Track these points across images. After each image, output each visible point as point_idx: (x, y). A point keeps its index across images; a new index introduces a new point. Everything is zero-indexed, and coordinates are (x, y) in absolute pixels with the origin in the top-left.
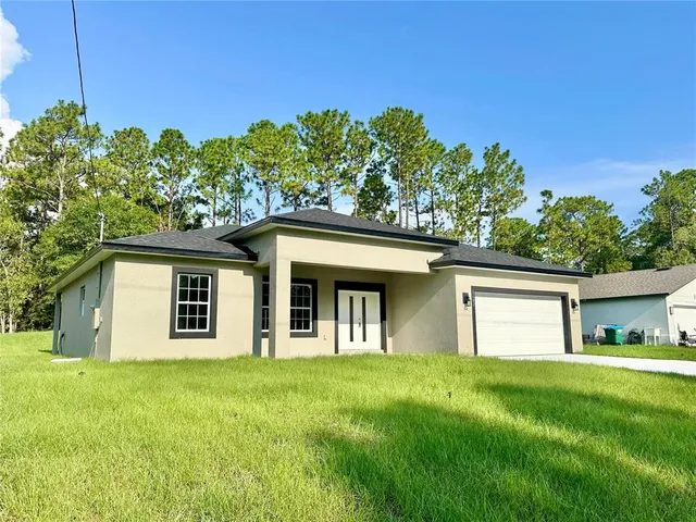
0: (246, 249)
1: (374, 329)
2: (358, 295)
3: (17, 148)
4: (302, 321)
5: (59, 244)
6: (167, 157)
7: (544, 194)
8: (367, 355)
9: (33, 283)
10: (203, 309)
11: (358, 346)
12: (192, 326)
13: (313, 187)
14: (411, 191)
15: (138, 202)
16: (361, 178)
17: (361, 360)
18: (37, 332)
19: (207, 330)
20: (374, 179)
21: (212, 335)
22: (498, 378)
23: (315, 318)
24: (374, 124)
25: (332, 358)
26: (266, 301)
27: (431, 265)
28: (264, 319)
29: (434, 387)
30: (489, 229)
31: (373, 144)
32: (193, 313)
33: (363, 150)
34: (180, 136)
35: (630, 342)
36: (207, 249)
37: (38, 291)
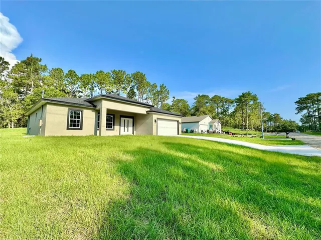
0: (93, 104)
1: (131, 129)
2: (126, 119)
3: (15, 69)
4: (109, 125)
5: (31, 101)
6: (70, 78)
7: (173, 97)
8: (129, 135)
9: (21, 113)
10: (78, 121)
11: (126, 133)
12: (74, 126)
13: (115, 90)
14: (142, 93)
15: (60, 90)
16: (129, 89)
17: (127, 136)
18: (23, 128)
19: (80, 127)
20: (132, 90)
21: (81, 129)
22: (164, 141)
23: (114, 125)
24: (132, 75)
25: (118, 136)
26: (99, 120)
27: (147, 112)
28: (98, 125)
29: (147, 143)
30: (160, 105)
31: (132, 81)
32: (75, 122)
33: (129, 82)
34: (75, 72)
35: (191, 132)
36: (80, 103)
37: (23, 115)
